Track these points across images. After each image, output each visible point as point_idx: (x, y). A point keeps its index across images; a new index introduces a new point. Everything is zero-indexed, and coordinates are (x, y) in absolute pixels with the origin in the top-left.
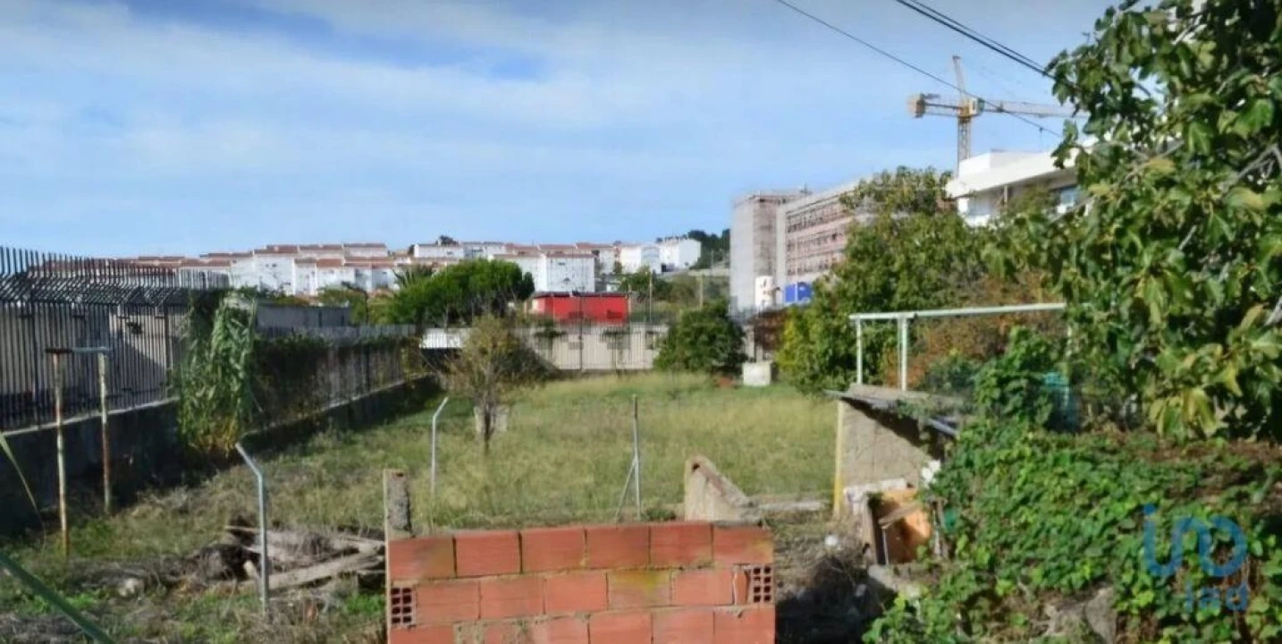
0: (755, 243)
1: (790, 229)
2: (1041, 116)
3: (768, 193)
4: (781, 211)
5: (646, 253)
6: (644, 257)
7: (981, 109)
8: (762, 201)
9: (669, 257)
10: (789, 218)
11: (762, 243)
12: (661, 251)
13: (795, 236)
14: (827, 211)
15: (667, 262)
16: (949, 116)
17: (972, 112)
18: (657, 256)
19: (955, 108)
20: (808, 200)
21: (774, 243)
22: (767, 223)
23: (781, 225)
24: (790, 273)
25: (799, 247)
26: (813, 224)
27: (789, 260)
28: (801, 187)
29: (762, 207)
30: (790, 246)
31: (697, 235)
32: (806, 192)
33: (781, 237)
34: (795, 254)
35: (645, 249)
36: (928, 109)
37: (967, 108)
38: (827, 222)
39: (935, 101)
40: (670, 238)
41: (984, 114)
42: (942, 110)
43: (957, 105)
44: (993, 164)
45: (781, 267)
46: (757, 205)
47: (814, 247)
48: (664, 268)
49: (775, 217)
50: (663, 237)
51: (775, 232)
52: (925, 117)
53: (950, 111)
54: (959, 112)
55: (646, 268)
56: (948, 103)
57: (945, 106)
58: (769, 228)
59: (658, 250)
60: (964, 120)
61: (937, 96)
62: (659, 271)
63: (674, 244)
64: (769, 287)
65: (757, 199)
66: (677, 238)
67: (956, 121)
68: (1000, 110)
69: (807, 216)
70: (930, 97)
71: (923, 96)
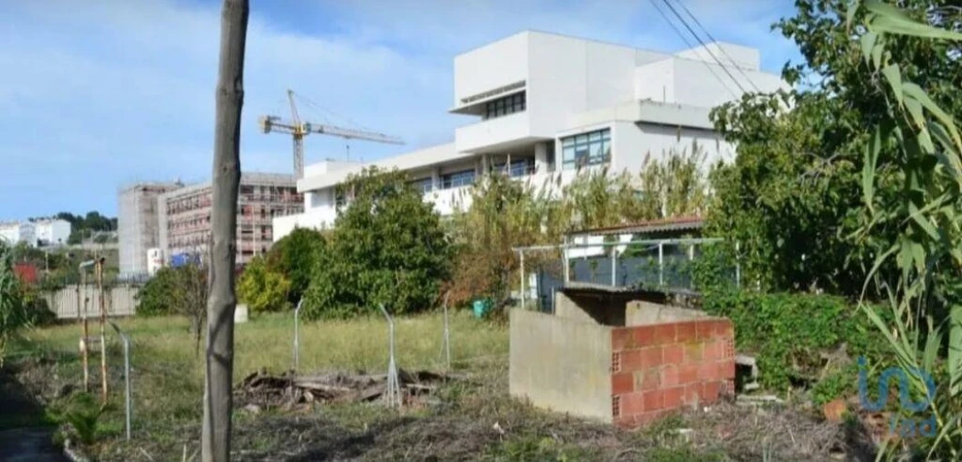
0: (141, 223)
1: (169, 213)
2: (347, 137)
3: (150, 184)
4: (161, 198)
5: (24, 230)
6: (22, 234)
7: (309, 130)
8: (145, 190)
9: (43, 234)
10: (168, 204)
11: (146, 223)
12: (37, 228)
13: (174, 217)
14: (202, 200)
15: (42, 238)
16: (288, 133)
17: (303, 131)
18: (33, 233)
19: (291, 128)
20: (183, 191)
21: (156, 223)
22: (148, 207)
23: (162, 208)
24: (170, 246)
25: (178, 226)
26: (188, 209)
27: (169, 235)
28: (176, 180)
29: (146, 195)
30: (170, 225)
31: (66, 217)
32: (180, 185)
33: (163, 218)
34: (174, 231)
35: (22, 227)
36: (273, 127)
37: (300, 129)
38: (201, 207)
39: (277, 122)
40: (42, 219)
41: (312, 134)
42: (282, 129)
43: (293, 125)
44: (329, 170)
45: (164, 242)
46: (141, 193)
47: (192, 227)
48: (40, 243)
49: (156, 203)
50: (34, 217)
51: (157, 213)
52: (271, 133)
53: (287, 129)
54: (294, 131)
55: (25, 243)
56: (286, 124)
57: (285, 126)
58: (151, 211)
59: (34, 228)
60: (298, 137)
61: (279, 119)
62: (35, 245)
63: (47, 224)
64: (158, 257)
65: (141, 188)
66: (48, 218)
67: (292, 137)
68: (321, 131)
69: (184, 202)
70: (275, 118)
71: (269, 118)
